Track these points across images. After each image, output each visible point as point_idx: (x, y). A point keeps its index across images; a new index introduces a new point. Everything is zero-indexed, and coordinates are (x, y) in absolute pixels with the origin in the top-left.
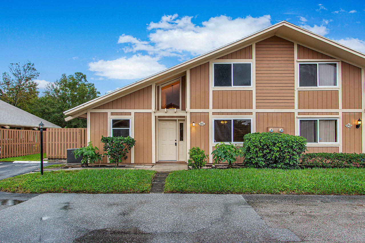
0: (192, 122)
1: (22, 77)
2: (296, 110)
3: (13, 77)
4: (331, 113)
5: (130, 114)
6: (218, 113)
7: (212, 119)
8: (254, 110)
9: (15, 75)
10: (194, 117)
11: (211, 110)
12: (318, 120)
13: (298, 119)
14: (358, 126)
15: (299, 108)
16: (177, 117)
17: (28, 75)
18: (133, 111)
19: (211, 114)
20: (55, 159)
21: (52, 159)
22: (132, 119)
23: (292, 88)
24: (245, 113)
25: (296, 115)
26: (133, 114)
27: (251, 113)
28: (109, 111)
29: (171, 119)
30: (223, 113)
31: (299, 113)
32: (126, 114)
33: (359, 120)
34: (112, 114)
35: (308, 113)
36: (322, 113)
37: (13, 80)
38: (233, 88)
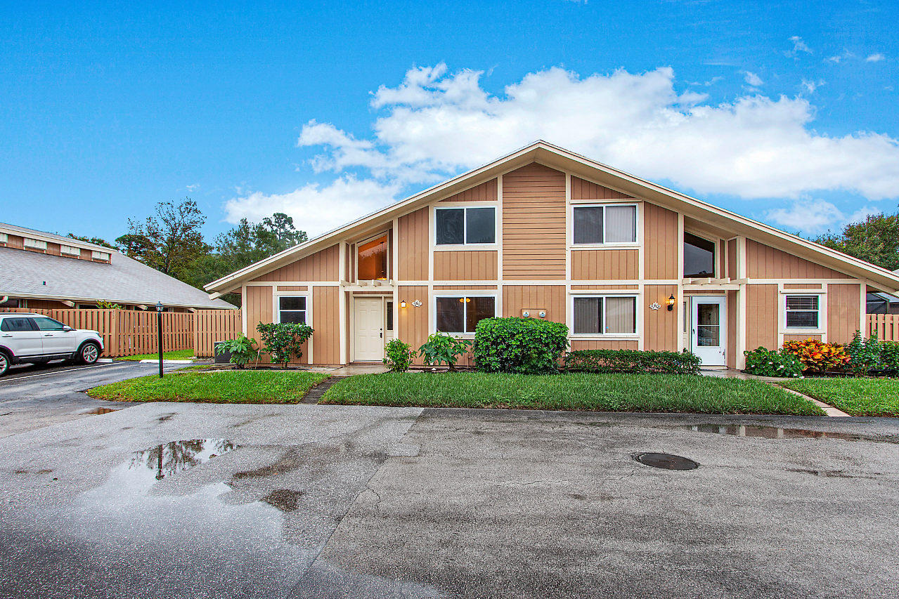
0: (401, 301)
1: (177, 225)
2: (568, 282)
3: (162, 225)
4: (626, 287)
5: (306, 288)
6: (443, 287)
7: (433, 296)
8: (500, 282)
9: (166, 221)
10: (405, 293)
11: (431, 282)
12: (604, 297)
13: (572, 296)
14: (670, 308)
15: (573, 278)
16: (382, 293)
17: (187, 221)
18: (310, 284)
19: (430, 289)
20: (207, 357)
21: (203, 357)
22: (309, 296)
23: (561, 246)
24: (486, 287)
25: (568, 290)
26: (310, 289)
27: (495, 287)
28: (275, 284)
29: (374, 296)
30: (450, 287)
31: (573, 287)
32: (300, 288)
33: (672, 298)
34: (280, 288)
35: (588, 287)
36: (611, 287)
37: (162, 230)
38: (466, 247)
